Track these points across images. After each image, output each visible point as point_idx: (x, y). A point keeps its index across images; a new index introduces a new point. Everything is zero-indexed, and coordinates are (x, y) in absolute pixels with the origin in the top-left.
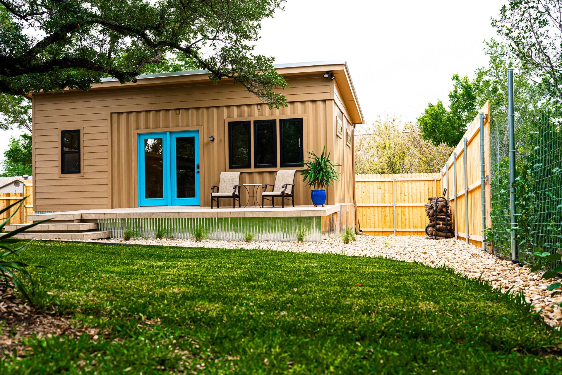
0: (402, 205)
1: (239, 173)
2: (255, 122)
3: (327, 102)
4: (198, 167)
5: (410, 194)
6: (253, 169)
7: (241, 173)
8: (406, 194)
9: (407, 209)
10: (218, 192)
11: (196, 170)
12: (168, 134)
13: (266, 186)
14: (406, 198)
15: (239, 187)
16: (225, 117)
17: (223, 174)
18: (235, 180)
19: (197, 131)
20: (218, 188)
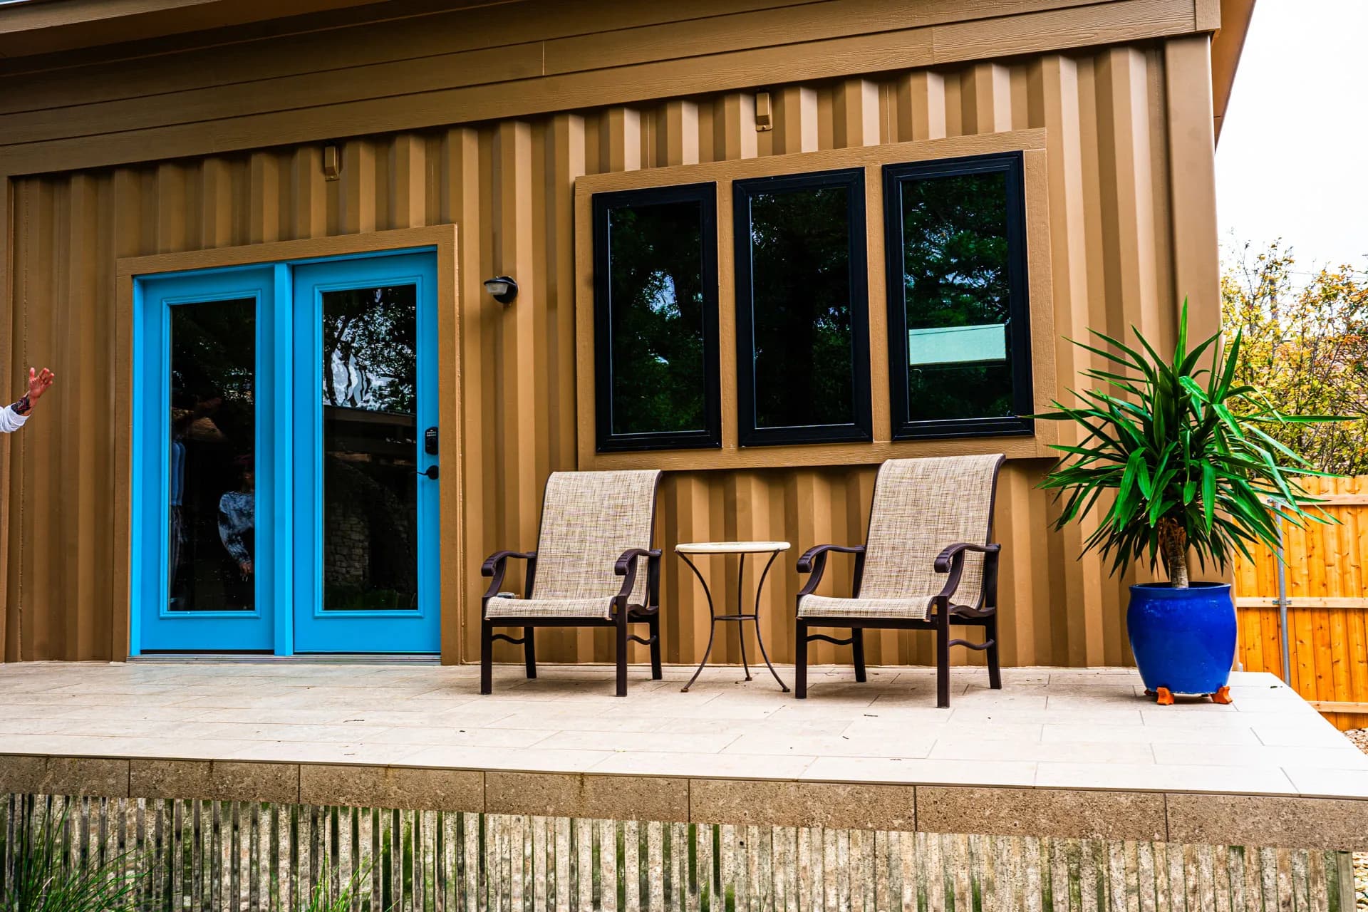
0: (1315, 602)
1: (652, 475)
2: (742, 189)
3: (1172, 52)
4: (432, 447)
5: (1351, 559)
6: (729, 455)
7: (666, 479)
8: (1334, 558)
9: (1337, 619)
10: (528, 596)
11: (423, 462)
12: (282, 274)
13: (821, 557)
14: (1334, 574)
15: (653, 562)
16: (576, 165)
17: (560, 482)
18: (630, 517)
19: (429, 255)
20: (532, 563)
